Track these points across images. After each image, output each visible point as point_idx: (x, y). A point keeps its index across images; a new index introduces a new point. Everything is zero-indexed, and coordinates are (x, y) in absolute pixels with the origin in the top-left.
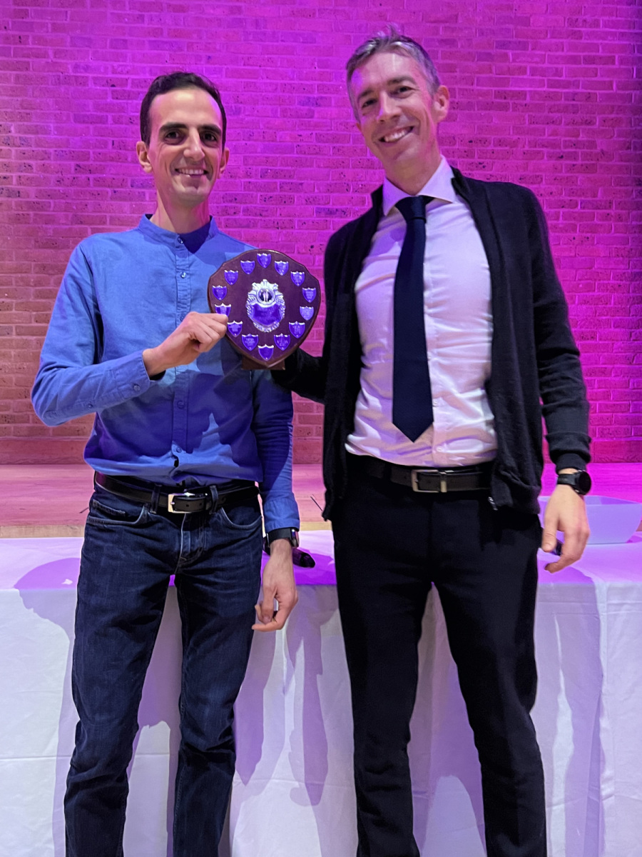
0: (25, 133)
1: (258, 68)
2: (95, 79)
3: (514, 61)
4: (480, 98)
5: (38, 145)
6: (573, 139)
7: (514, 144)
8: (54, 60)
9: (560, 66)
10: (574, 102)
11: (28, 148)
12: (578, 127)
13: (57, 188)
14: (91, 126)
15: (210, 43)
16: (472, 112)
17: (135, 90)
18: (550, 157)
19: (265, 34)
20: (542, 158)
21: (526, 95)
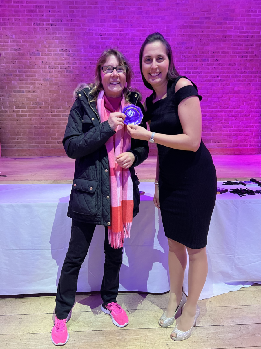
0: (74, 52)
2: (95, 33)
3: (229, 24)
4: (218, 37)
5: (78, 56)
6: (247, 51)
7: (227, 53)
8: (83, 27)
9: (244, 26)
10: (247, 38)
11: (76, 57)
12: (248, 47)
13: (84, 70)
14: (95, 50)
15: (131, 20)
16: (215, 42)
17: (108, 37)
18: (239, 57)
19: (149, 17)
20: (236, 58)
21: (232, 36)
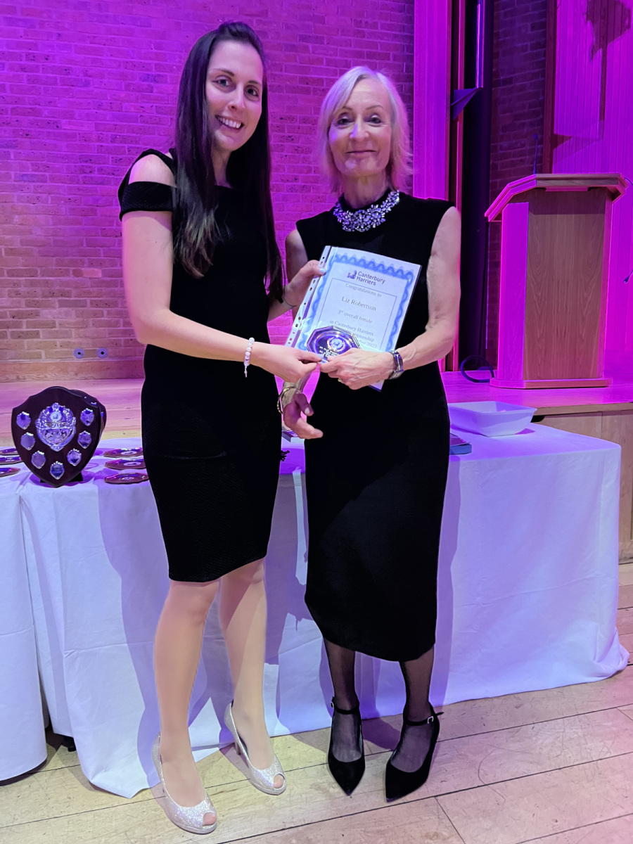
1: (102, 46)
3: (313, 52)
4: (288, 83)
15: (59, 22)
16: (282, 94)
19: (107, 16)
21: (323, 82)
